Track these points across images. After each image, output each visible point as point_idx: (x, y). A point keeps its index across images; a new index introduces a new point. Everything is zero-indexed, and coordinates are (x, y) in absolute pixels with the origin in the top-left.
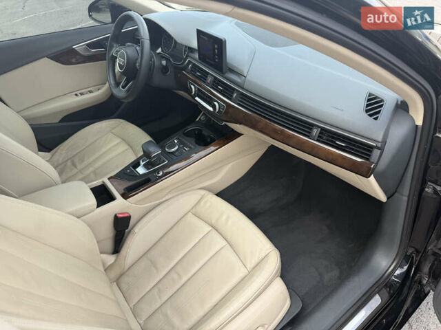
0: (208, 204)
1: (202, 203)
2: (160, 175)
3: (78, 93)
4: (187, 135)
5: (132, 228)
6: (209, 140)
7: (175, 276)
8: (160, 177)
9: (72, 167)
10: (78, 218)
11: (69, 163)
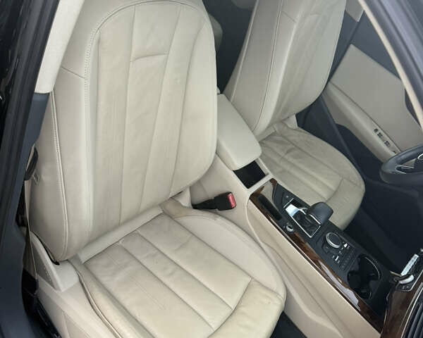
0: (266, 301)
1: (265, 292)
2: (288, 229)
3: (380, 131)
4: (362, 261)
5: (220, 215)
6: (363, 291)
7: (170, 271)
8: (285, 230)
9: (286, 151)
10: (216, 153)
11: (290, 146)
